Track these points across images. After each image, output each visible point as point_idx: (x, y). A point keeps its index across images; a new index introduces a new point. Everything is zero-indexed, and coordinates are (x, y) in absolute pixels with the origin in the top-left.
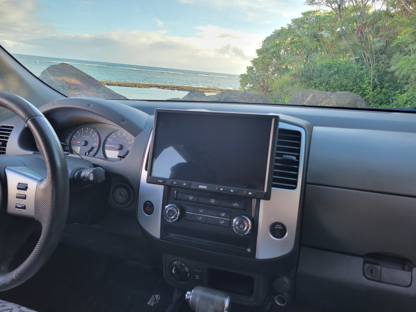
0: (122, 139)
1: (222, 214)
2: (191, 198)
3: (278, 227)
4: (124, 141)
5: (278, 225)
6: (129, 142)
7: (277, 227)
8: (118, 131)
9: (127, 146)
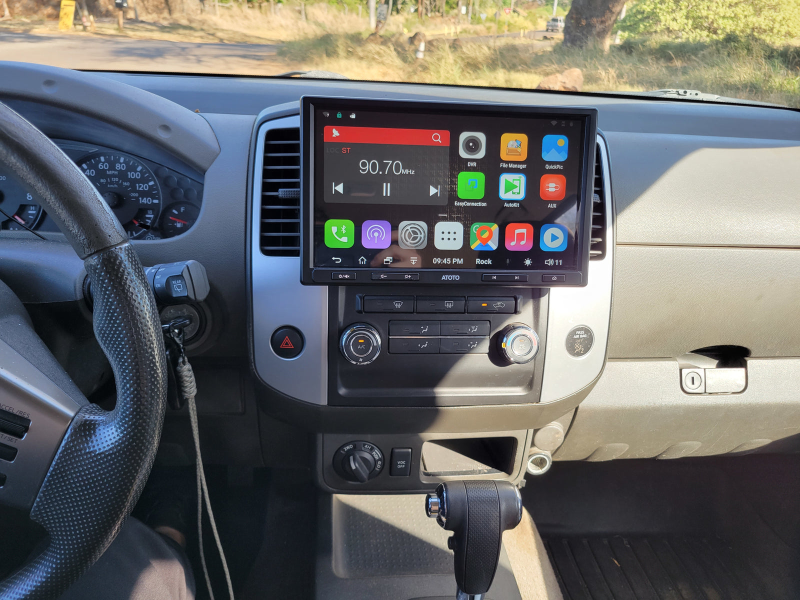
0: (117, 179)
1: (472, 329)
2: (398, 305)
3: (580, 335)
4: (125, 184)
5: (579, 332)
6: (140, 187)
7: (578, 336)
8: (99, 157)
9: (136, 195)
